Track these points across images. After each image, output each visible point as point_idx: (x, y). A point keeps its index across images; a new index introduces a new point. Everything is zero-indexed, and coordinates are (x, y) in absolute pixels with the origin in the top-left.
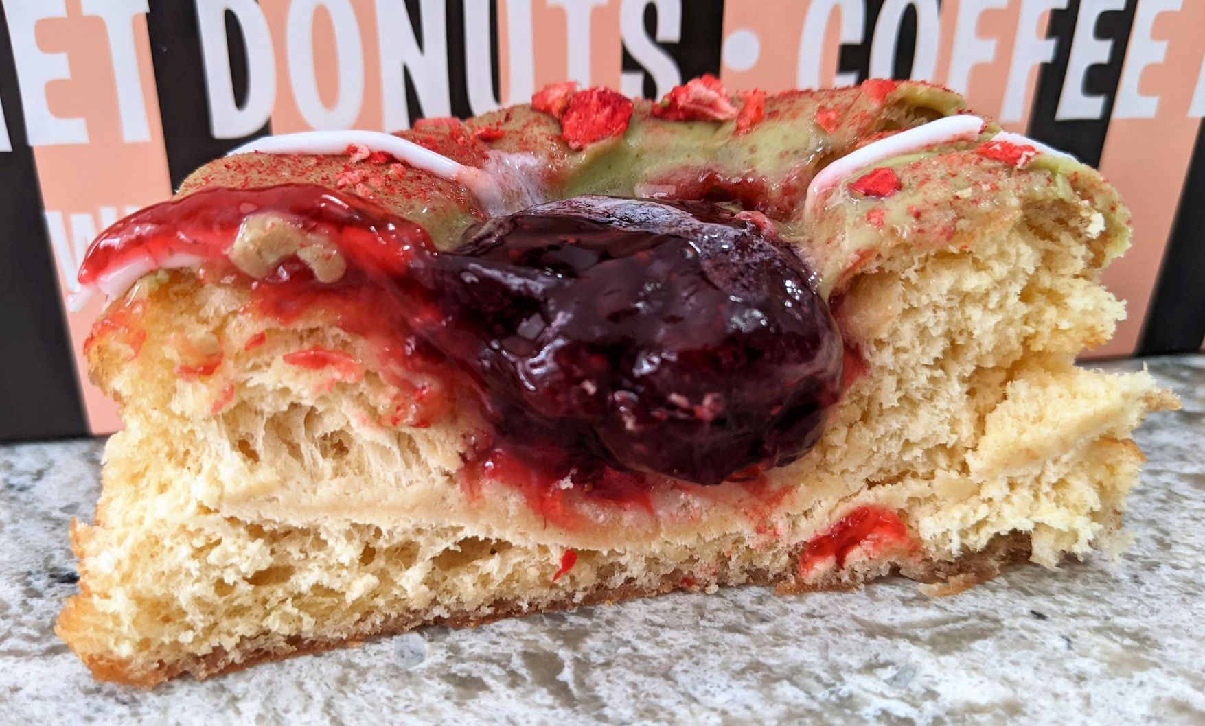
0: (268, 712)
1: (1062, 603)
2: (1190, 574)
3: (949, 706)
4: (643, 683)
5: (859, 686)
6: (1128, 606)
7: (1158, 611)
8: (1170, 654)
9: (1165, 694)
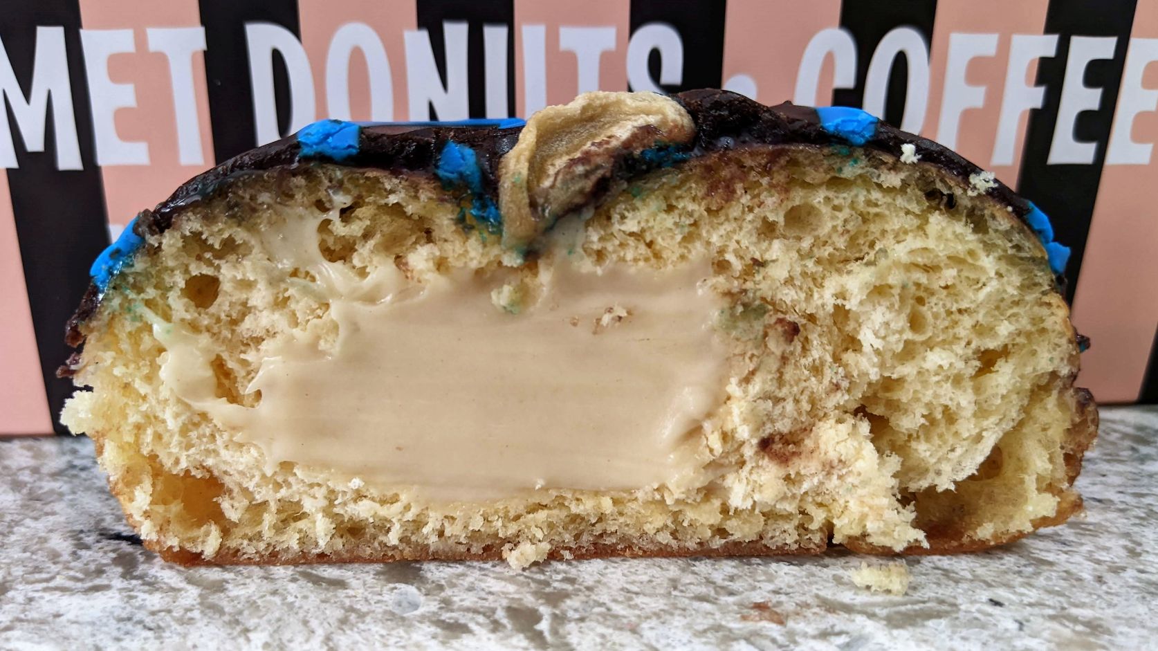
0: (274, 641)
1: (1022, 595)
4: (611, 635)
5: (812, 648)
6: (1087, 600)
7: (1116, 605)
8: (1120, 640)
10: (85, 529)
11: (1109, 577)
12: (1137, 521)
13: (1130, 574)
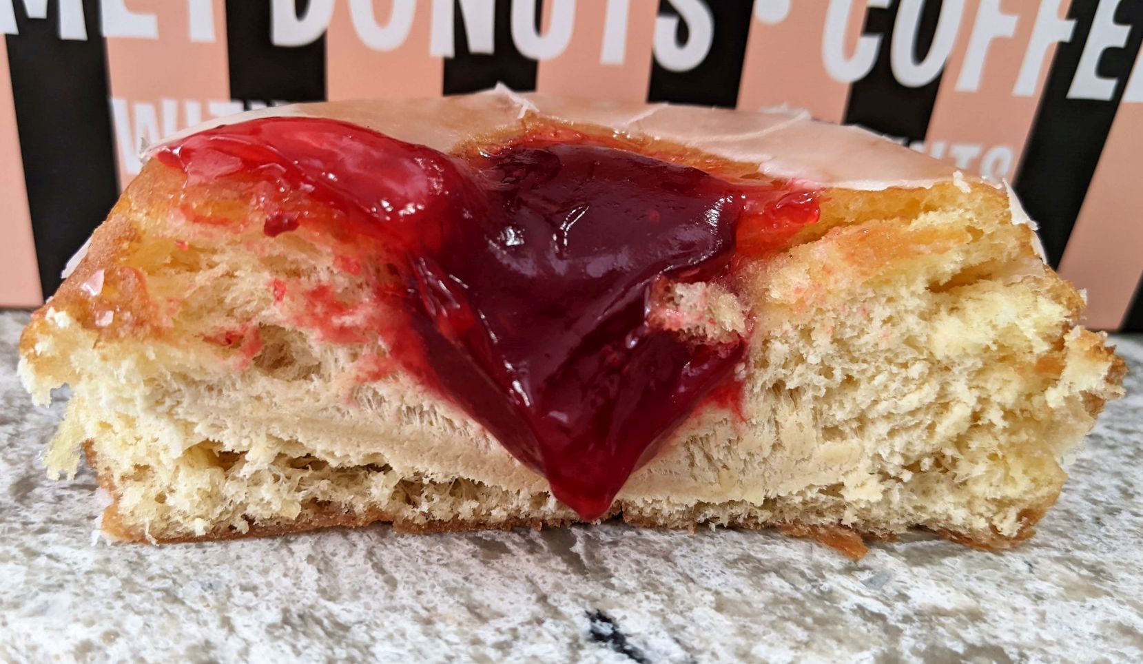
11: (1106, 519)
13: (1125, 518)
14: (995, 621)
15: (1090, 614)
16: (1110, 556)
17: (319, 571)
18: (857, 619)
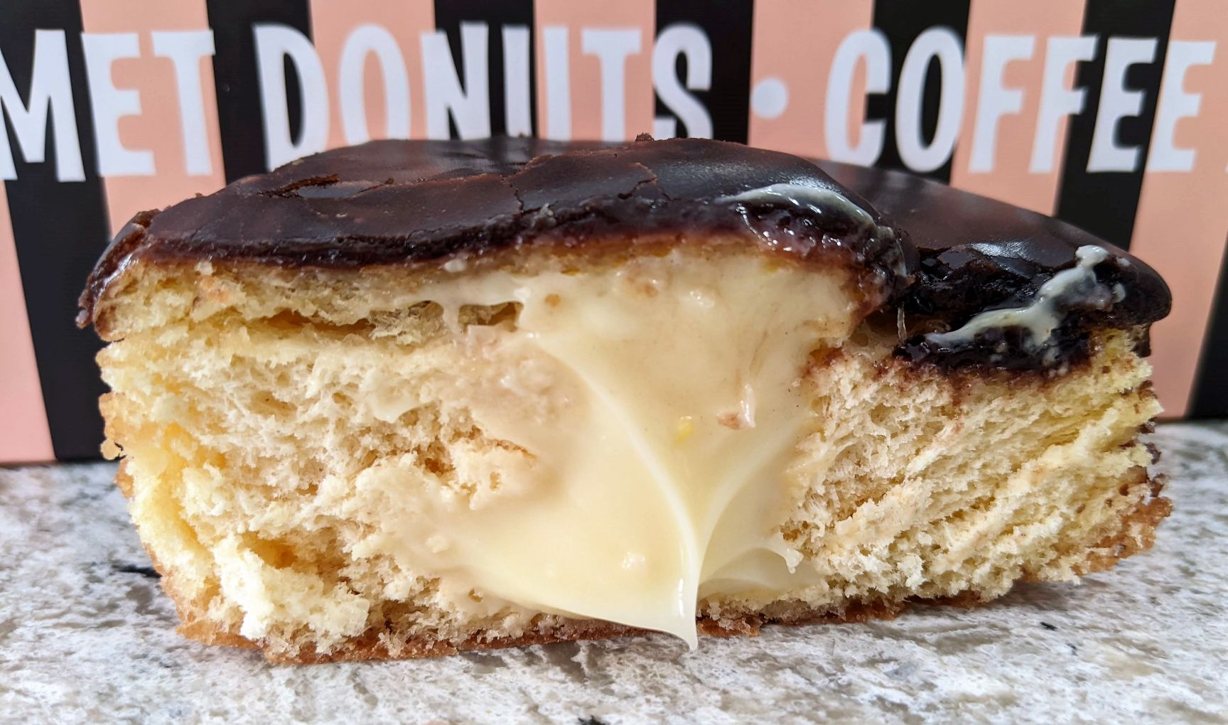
1: (1074, 618)
2: (1209, 599)
3: (944, 695)
4: (652, 666)
5: (860, 677)
6: (1140, 622)
7: (1169, 627)
8: (1175, 663)
9: (1163, 695)
10: (97, 562)
11: (1162, 598)
12: (1191, 540)
13: (1184, 595)
14: (1028, 704)
15: (1136, 693)
16: (1164, 633)
17: (297, 694)
18: (877, 710)
